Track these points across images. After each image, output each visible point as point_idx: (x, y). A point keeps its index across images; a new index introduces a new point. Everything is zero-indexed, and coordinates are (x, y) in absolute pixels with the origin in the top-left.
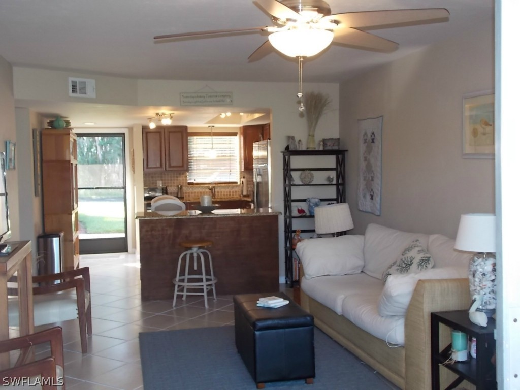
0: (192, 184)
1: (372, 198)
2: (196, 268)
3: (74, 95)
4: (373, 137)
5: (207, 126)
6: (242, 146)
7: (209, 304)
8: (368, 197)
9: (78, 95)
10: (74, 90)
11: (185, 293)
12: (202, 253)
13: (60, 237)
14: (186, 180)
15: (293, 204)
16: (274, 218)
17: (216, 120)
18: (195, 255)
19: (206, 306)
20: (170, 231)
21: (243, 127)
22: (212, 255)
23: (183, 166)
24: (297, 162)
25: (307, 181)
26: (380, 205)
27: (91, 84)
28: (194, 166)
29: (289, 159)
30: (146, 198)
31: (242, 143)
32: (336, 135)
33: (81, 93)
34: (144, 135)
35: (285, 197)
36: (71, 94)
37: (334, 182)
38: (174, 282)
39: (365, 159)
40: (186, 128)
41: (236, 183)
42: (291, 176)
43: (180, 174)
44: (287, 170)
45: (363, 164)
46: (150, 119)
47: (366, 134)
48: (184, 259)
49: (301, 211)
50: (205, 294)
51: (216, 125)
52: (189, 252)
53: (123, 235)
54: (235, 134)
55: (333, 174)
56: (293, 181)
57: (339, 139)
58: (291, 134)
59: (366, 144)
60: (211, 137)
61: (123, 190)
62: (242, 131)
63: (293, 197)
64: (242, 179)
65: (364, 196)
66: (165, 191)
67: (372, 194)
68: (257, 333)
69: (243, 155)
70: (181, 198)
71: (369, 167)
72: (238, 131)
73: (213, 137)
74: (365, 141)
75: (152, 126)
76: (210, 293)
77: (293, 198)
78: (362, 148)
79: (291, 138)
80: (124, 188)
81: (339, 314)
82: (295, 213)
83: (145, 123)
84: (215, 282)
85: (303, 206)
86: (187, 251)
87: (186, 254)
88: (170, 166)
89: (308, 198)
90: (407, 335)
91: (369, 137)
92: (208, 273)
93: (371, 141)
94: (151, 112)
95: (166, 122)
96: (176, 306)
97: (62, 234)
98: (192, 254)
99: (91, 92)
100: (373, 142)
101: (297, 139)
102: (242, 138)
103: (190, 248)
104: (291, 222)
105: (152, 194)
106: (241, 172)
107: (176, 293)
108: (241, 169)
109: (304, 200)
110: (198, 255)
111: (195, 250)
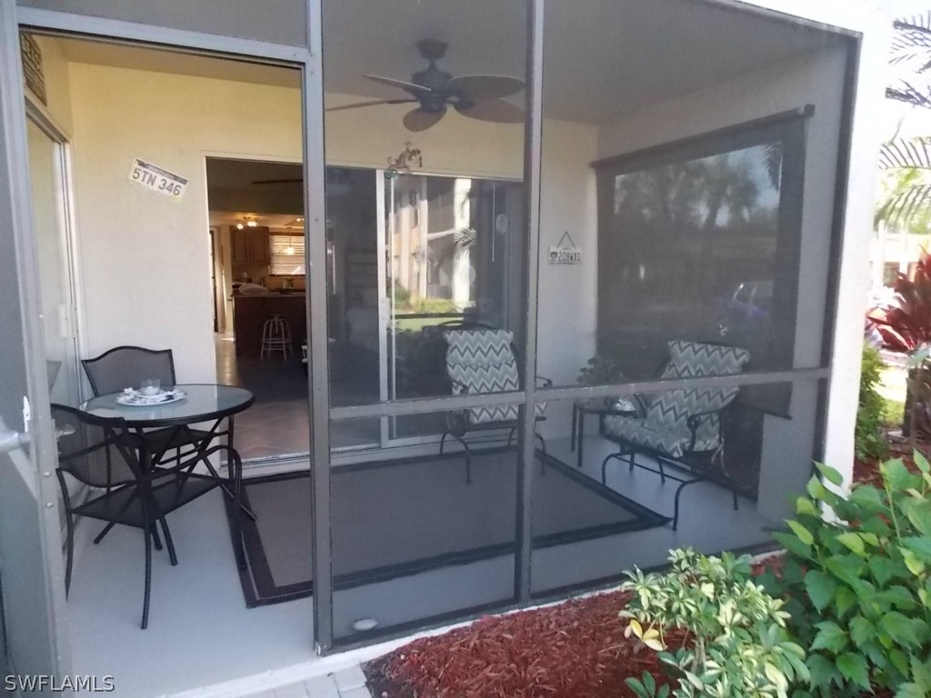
0: (273, 275)
2: (277, 332)
5: (285, 227)
11: (269, 349)
12: (281, 321)
14: (268, 272)
17: (295, 223)
18: (277, 323)
28: (275, 261)
30: (234, 287)
34: (232, 233)
38: (261, 341)
40: (267, 228)
43: (262, 268)
46: (239, 221)
48: (268, 325)
50: (284, 349)
51: (294, 227)
52: (272, 320)
66: (249, 281)
70: (264, 286)
73: (292, 237)
75: (240, 227)
76: (287, 349)
83: (232, 224)
86: (270, 319)
87: (270, 322)
88: (254, 260)
92: (286, 336)
94: (240, 216)
95: (252, 224)
96: (262, 359)
98: (274, 322)
103: (273, 318)
105: (239, 283)
107: (263, 349)
110: (279, 323)
111: (276, 319)
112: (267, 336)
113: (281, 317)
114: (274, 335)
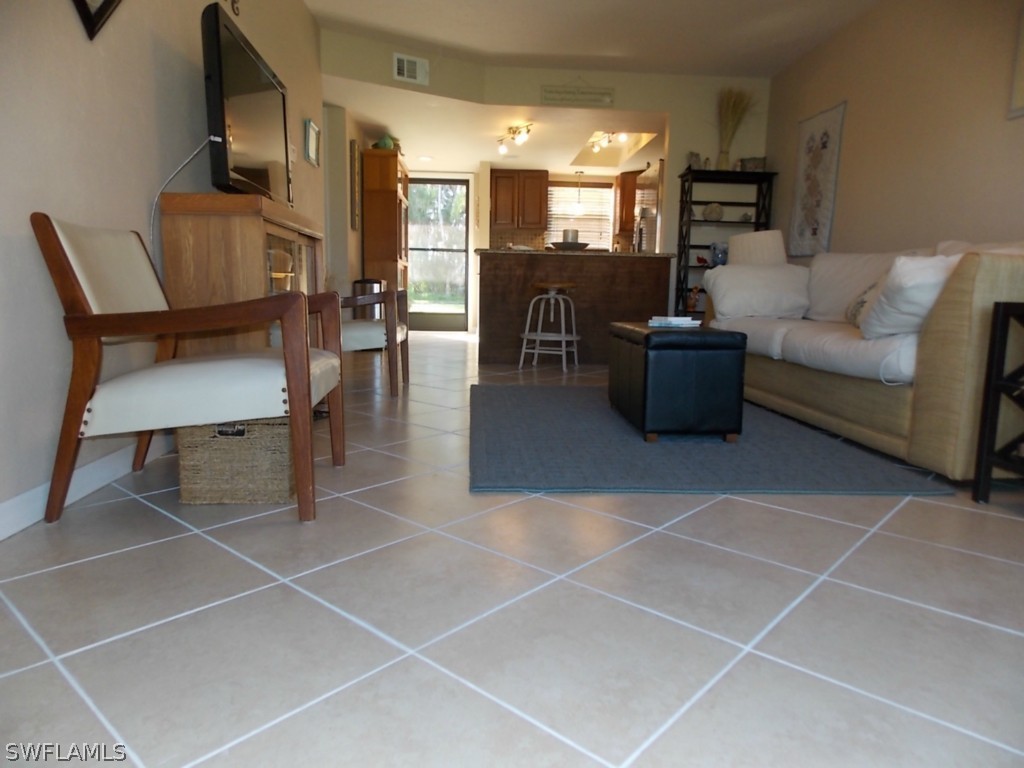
1: (815, 232)
2: (552, 320)
3: (400, 78)
4: (825, 139)
6: (618, 201)
7: (567, 367)
8: (808, 233)
9: (404, 79)
10: (400, 72)
11: (536, 352)
12: (564, 299)
13: (380, 283)
14: (543, 243)
15: (692, 251)
16: (664, 261)
17: (587, 157)
18: (552, 301)
19: (565, 369)
20: (519, 272)
21: (623, 174)
22: (575, 304)
23: (540, 223)
24: (701, 191)
25: (714, 217)
26: (829, 240)
27: (423, 65)
29: (690, 188)
31: (618, 198)
32: (760, 153)
33: (410, 77)
34: (494, 181)
35: (680, 241)
36: (397, 77)
37: (753, 220)
38: (522, 336)
39: (808, 178)
40: (546, 173)
41: (607, 251)
42: (691, 210)
43: (536, 235)
44: (686, 203)
45: (802, 187)
46: (501, 142)
47: (812, 139)
48: (537, 307)
49: (700, 260)
50: (563, 352)
52: (545, 296)
53: (463, 311)
54: (609, 186)
55: (751, 212)
56: (694, 215)
57: (765, 159)
58: (695, 151)
59: (811, 155)
60: (577, 189)
61: (464, 253)
62: (619, 181)
63: (694, 241)
64: (616, 246)
65: (801, 234)
67: (815, 226)
68: (652, 354)
69: (618, 214)
71: (814, 189)
72: (614, 182)
73: (582, 189)
74: (810, 150)
75: (503, 150)
76: (569, 354)
77: (692, 243)
78: (804, 160)
79: (694, 155)
80: (466, 251)
81: (775, 358)
82: (693, 262)
83: (495, 160)
84: (578, 338)
85: (705, 254)
86: (541, 294)
87: (541, 299)
88: (523, 224)
89: (713, 244)
90: (921, 362)
91: (818, 142)
92: (569, 331)
93: (820, 146)
96: (522, 368)
97: (384, 282)
98: (548, 301)
99: (422, 78)
100: (824, 146)
101: (703, 158)
102: (619, 192)
103: (546, 291)
104: (686, 277)
106: (615, 236)
107: (524, 350)
108: (614, 230)
109: (707, 247)
110: (557, 302)
111: (552, 294)
112: (533, 329)
113: (560, 291)
114: (547, 328)
